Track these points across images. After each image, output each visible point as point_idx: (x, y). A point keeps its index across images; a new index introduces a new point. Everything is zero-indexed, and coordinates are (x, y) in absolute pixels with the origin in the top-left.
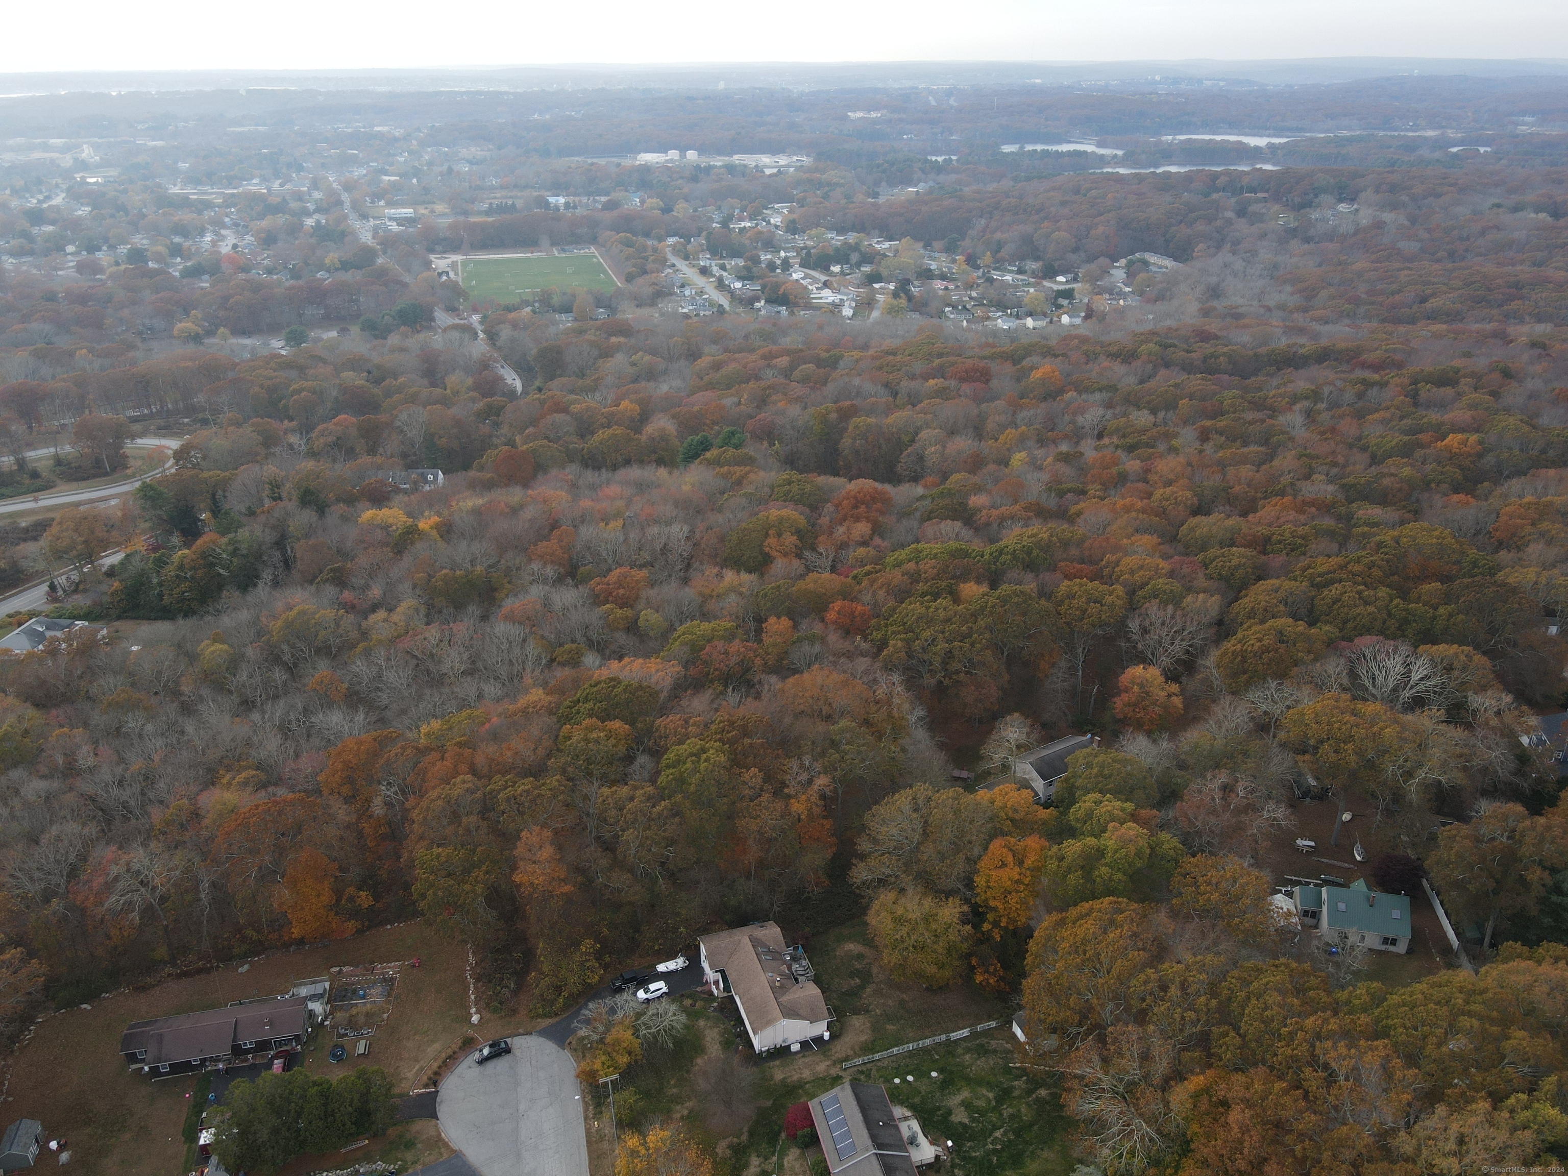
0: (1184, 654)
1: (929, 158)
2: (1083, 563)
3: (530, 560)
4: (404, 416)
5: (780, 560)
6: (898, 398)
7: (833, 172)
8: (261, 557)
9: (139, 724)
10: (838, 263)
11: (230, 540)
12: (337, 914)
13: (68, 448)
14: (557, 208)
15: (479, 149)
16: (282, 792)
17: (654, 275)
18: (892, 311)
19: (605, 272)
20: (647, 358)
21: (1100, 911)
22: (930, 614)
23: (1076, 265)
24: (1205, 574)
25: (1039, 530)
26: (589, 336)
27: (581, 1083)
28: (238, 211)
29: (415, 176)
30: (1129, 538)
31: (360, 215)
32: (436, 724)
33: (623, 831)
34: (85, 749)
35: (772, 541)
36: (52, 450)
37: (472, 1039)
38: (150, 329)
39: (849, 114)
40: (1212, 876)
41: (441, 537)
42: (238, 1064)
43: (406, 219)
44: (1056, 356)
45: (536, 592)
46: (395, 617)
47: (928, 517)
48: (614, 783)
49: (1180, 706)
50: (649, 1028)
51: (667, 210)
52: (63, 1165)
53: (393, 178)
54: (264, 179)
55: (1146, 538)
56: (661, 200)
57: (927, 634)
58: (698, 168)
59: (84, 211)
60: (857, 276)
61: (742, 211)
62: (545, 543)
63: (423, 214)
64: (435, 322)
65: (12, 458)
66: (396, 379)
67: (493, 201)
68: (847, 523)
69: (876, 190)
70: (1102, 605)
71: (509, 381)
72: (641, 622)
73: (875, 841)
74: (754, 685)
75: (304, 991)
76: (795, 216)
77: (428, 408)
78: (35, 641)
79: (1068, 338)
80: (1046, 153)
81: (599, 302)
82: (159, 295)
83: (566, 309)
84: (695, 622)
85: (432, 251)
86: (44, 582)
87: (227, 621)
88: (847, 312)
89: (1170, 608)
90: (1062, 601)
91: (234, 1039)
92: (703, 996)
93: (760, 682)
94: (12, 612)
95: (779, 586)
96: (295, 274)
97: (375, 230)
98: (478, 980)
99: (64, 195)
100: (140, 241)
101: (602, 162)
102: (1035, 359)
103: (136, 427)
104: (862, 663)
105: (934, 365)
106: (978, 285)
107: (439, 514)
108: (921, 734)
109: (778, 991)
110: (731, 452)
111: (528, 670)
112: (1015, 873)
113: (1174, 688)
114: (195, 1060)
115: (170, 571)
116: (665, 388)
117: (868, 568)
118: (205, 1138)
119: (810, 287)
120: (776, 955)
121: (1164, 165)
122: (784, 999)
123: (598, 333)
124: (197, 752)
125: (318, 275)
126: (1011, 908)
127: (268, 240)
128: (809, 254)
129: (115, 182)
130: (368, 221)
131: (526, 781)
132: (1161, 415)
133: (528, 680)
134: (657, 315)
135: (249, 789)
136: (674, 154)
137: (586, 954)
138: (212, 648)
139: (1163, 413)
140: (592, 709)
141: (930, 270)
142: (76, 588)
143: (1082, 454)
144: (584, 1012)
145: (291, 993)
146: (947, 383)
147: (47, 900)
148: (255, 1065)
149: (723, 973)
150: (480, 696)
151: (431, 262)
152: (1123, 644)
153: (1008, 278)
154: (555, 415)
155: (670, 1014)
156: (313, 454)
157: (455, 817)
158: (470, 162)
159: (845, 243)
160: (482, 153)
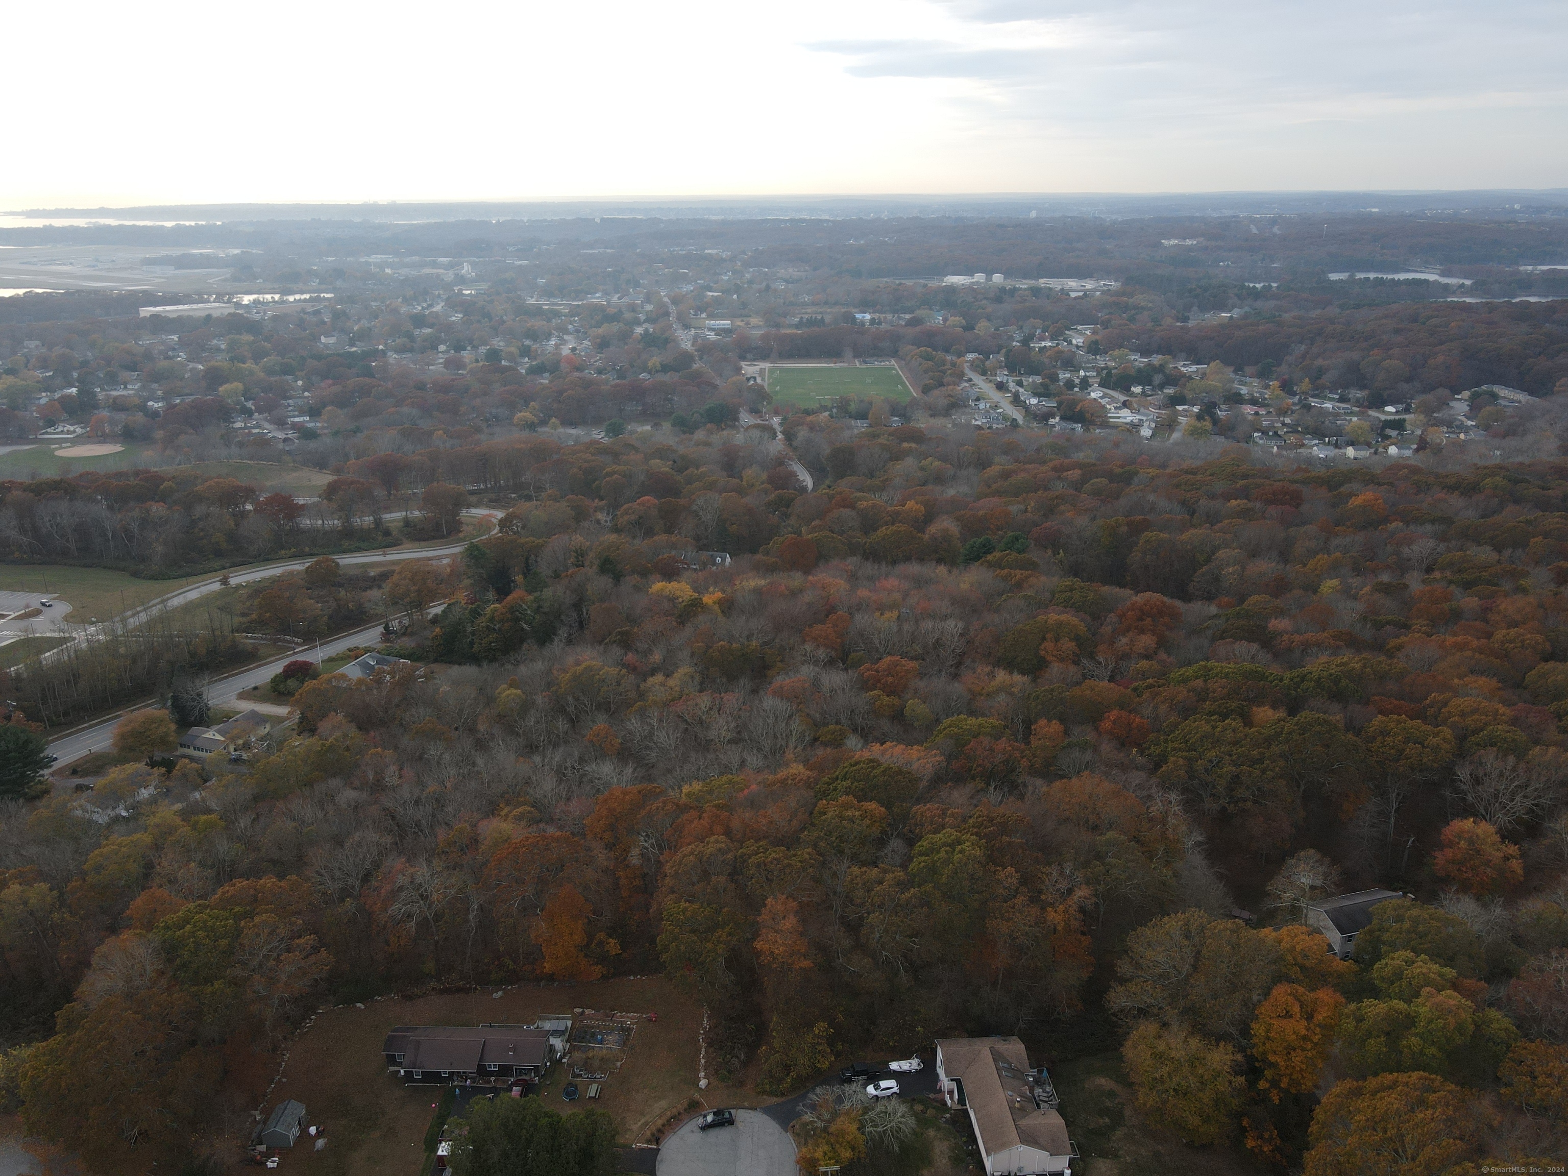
0: (1527, 813)
1: (1246, 284)
2: (1403, 699)
3: (804, 642)
4: (700, 502)
5: (1056, 664)
6: (1195, 517)
7: (1141, 297)
8: (560, 616)
9: (439, 753)
10: (1139, 385)
11: (536, 598)
12: (586, 956)
13: (417, 513)
14: (863, 323)
15: (796, 270)
16: (551, 830)
17: (951, 387)
18: (1194, 432)
19: (903, 384)
20: (937, 463)
21: (1407, 1084)
22: (1217, 734)
23: (1408, 396)
24: (1558, 727)
25: (1352, 660)
26: (882, 440)
27: (800, 1170)
28: (580, 319)
29: (736, 292)
30: (1460, 678)
31: (684, 325)
32: (697, 786)
33: (869, 913)
34: (393, 768)
35: (1048, 645)
36: (404, 513)
37: (698, 1103)
38: (495, 417)
39: (1163, 241)
40: (1554, 1067)
41: (723, 612)
42: (481, 1084)
43: (724, 330)
44: (1380, 484)
45: (807, 671)
46: (671, 682)
47: (1222, 635)
48: (864, 864)
49: (1520, 871)
50: (876, 1126)
51: (969, 328)
52: (318, 1151)
53: (716, 294)
54: (606, 293)
55: (1482, 680)
56: (964, 319)
57: (1212, 754)
58: (1003, 290)
59: (457, 317)
60: (1160, 397)
61: (1044, 331)
62: (820, 626)
63: (739, 326)
64: (738, 422)
65: (371, 518)
66: (697, 469)
67: (803, 316)
68: (1131, 633)
69: (1186, 314)
70: (1423, 747)
71: (801, 478)
72: (907, 711)
73: (1138, 966)
74: (1017, 786)
75: (548, 1025)
76: (1097, 337)
77: (724, 495)
78: (367, 673)
79: (1396, 466)
80: (1380, 282)
81: (895, 410)
82: (507, 388)
83: (862, 415)
84: (962, 716)
85: (743, 358)
86: (380, 624)
87: (523, 670)
88: (1146, 432)
89: (1511, 760)
90: (1374, 738)
91: (481, 1059)
92: (935, 1104)
93: (1025, 786)
94: (352, 647)
95: (1052, 690)
96: (621, 375)
97: (695, 339)
98: (710, 1045)
99: (443, 304)
100: (498, 343)
101: (909, 283)
102: (1355, 486)
103: (473, 499)
104: (1137, 777)
105: (1238, 486)
106: (1293, 412)
107: (723, 591)
108: (1197, 860)
109: (1018, 1112)
110: (1014, 555)
111: (791, 745)
112: (1302, 1027)
113: (1513, 849)
114: (445, 1072)
115: (482, 622)
116: (951, 492)
117: (1151, 681)
118: (443, 1150)
119: (1108, 407)
120: (1017, 1074)
121: (1520, 296)
122: (1023, 1122)
123: (890, 438)
124: (483, 783)
125: (641, 376)
126: (1294, 1067)
127: (602, 344)
128: (1109, 374)
129: (485, 294)
130: (690, 331)
131: (778, 849)
132: (1507, 553)
133: (790, 755)
134: (950, 426)
135: (523, 823)
136: (980, 277)
137: (819, 1037)
138: (508, 692)
139: (1510, 551)
140: (850, 788)
141: (1240, 394)
142: (405, 632)
143: (1406, 586)
144: (811, 1096)
145: (536, 1025)
146: (1251, 505)
147: (342, 900)
148: (495, 1088)
149: (959, 1082)
150: (743, 763)
151: (741, 368)
152: (1448, 793)
153: (1328, 405)
154: (842, 509)
155: (899, 1114)
156: (616, 530)
157: (706, 875)
158: (787, 281)
159: (1149, 364)
160: (799, 273)
